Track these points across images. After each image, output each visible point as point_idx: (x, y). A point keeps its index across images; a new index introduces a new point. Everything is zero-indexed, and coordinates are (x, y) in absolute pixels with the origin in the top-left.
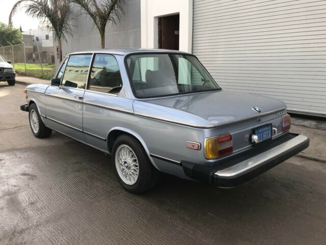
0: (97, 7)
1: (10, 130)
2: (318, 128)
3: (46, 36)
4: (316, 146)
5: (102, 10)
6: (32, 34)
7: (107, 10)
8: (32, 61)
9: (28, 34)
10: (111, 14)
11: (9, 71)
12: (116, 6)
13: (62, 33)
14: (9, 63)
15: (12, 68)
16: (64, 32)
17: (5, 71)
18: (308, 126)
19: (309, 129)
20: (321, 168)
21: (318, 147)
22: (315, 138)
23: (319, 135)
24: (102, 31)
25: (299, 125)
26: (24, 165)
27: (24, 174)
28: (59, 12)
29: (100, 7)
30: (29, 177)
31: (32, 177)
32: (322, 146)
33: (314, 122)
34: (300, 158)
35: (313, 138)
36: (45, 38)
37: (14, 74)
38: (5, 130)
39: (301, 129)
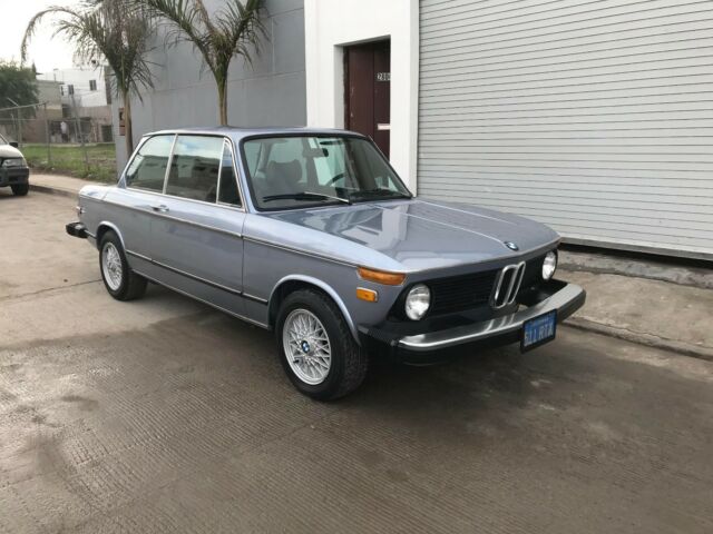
0: (209, 26)
1: (28, 297)
2: (695, 285)
3: (91, 82)
4: (694, 324)
5: (220, 31)
6: (59, 80)
7: (230, 30)
8: (60, 137)
9: (52, 79)
10: (240, 40)
11: (14, 164)
12: (250, 23)
13: (131, 80)
14: (15, 145)
15: (20, 158)
16: (134, 78)
17: (5, 164)
18: (674, 279)
19: (675, 286)
20: (706, 372)
21: (698, 325)
22: (690, 306)
23: (698, 299)
24: (222, 76)
25: (655, 279)
26: (68, 377)
27: (70, 399)
28: (124, 35)
29: (215, 25)
30: (81, 403)
31: (88, 404)
32: (705, 324)
33: (685, 270)
34: (661, 351)
35: (686, 307)
36: (89, 88)
37: (27, 171)
38: (17, 297)
39: (658, 286)
